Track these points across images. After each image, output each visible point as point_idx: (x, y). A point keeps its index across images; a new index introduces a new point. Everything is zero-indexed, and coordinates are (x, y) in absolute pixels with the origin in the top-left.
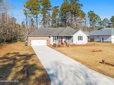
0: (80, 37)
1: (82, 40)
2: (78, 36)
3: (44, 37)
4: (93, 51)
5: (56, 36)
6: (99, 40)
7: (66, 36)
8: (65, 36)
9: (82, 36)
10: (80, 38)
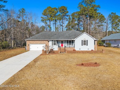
0: (85, 41)
1: (87, 45)
2: (82, 41)
3: (43, 42)
4: (81, 63)
5: (55, 41)
6: (116, 45)
7: (68, 41)
8: (66, 41)
9: (87, 41)
10: (85, 43)
